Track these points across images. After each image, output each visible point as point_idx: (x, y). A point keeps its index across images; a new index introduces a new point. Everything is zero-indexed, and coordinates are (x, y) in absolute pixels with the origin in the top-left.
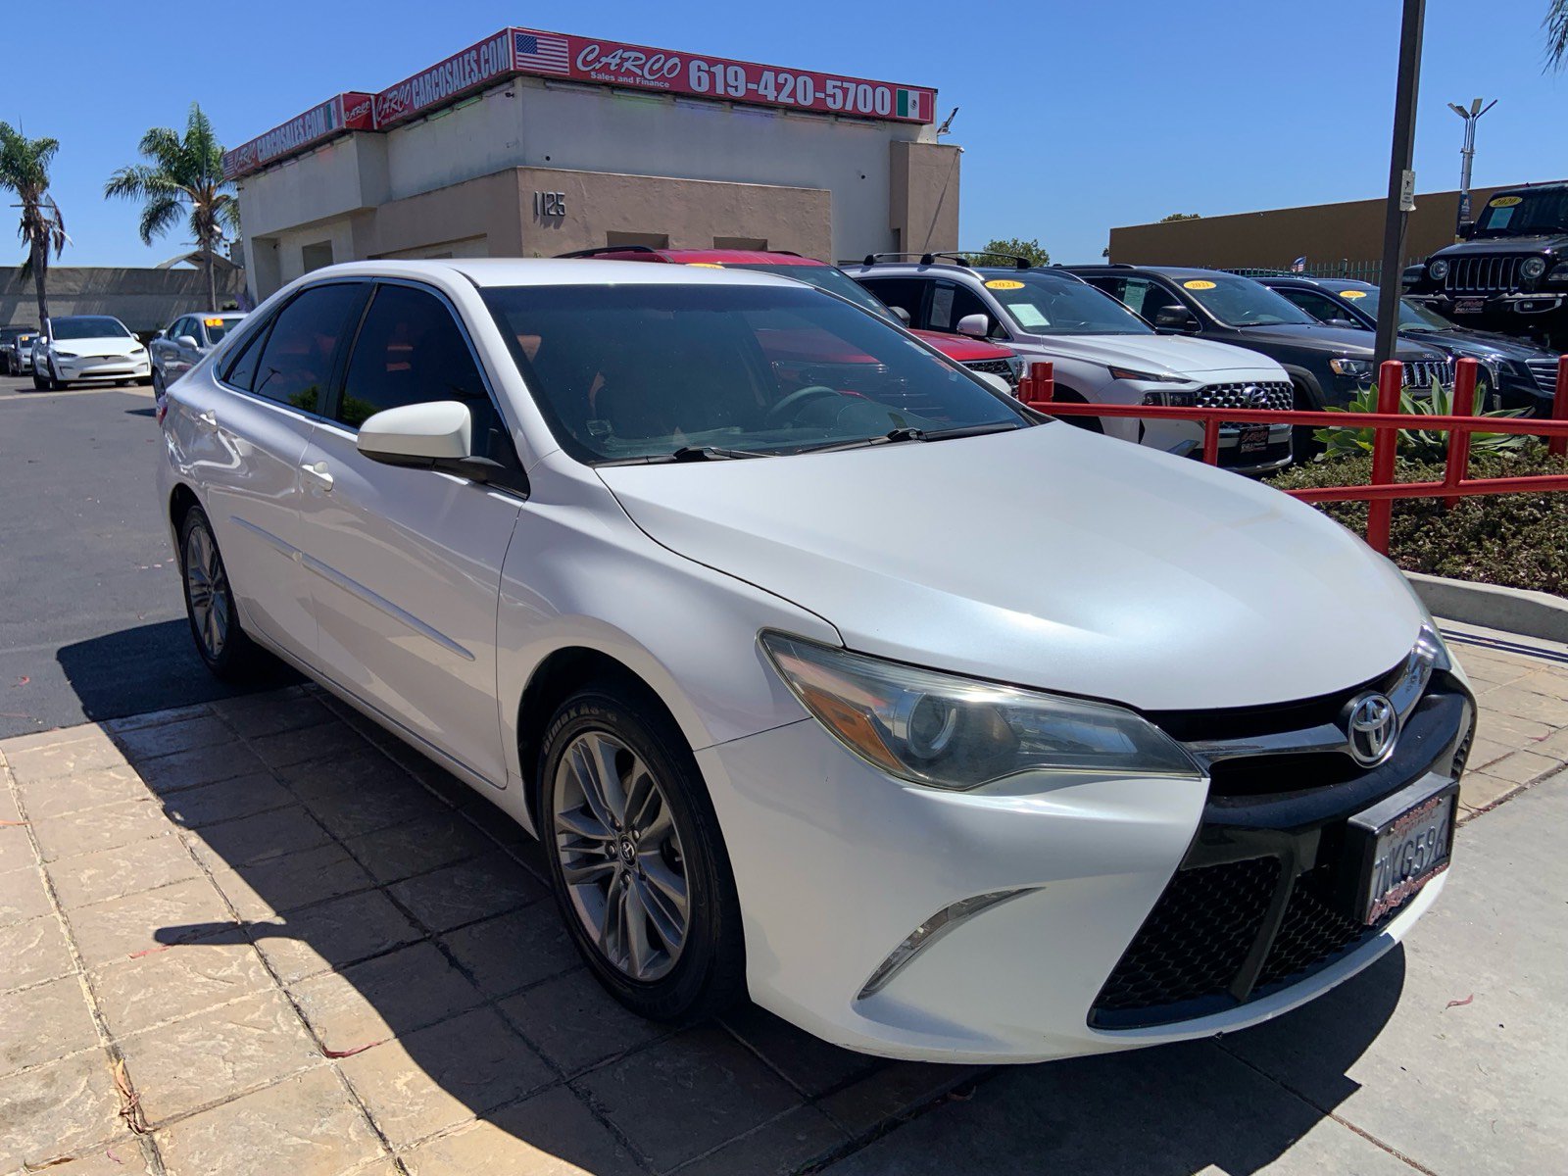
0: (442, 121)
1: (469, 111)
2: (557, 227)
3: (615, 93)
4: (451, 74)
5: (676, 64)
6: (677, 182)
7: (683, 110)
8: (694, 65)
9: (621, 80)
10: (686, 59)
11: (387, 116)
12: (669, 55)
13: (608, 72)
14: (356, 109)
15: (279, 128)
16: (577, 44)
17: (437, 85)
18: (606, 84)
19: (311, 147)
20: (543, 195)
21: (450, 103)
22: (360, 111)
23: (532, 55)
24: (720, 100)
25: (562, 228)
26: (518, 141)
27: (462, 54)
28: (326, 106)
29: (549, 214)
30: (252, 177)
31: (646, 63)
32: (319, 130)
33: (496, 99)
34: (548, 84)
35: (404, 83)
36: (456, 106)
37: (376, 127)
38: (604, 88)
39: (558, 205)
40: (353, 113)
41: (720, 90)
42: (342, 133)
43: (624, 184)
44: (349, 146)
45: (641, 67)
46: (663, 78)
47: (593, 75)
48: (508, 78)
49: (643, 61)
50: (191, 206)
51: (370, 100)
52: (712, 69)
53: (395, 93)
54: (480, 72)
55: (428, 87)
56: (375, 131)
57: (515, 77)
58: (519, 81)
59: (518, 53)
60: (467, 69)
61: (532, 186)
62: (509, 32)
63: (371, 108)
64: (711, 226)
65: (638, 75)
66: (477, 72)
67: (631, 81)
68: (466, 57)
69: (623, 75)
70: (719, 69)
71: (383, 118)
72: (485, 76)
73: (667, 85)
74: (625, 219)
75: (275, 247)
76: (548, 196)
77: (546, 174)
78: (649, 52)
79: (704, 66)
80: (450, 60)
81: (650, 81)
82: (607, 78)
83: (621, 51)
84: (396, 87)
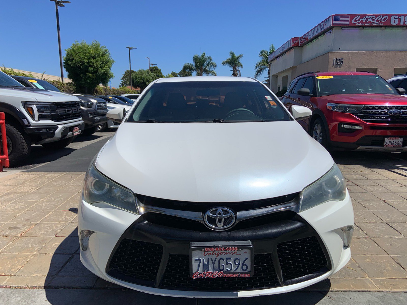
0: (315, 42)
1: (321, 38)
2: (340, 67)
3: (364, 28)
4: (317, 29)
5: (387, 18)
6: (382, 52)
7: (388, 30)
8: (392, 17)
9: (366, 24)
10: (390, 16)
11: (302, 42)
12: (384, 15)
13: (363, 23)
14: (295, 42)
15: (279, 48)
16: (352, 16)
17: (314, 33)
18: (361, 26)
19: (285, 52)
20: (337, 59)
21: (317, 37)
22: (296, 42)
23: (338, 21)
24: (402, 26)
25: (341, 68)
26: (332, 45)
27: (320, 24)
28: (288, 42)
29: (337, 64)
30: (273, 61)
31: (376, 18)
32: (286, 48)
33: (328, 34)
34: (343, 28)
35: (307, 33)
36: (319, 38)
37: (299, 46)
38: (361, 27)
39: (341, 61)
40: (294, 43)
41: (402, 23)
42: (291, 48)
43: (364, 54)
44: (293, 51)
45: (374, 20)
46: (381, 22)
47: (357, 24)
48: (331, 28)
49: (375, 18)
50: (268, 69)
51: (299, 39)
52: (399, 18)
53: (305, 36)
54: (324, 28)
55: (312, 33)
56: (300, 46)
57: (333, 28)
58: (334, 29)
59: (334, 21)
60: (321, 28)
61: (333, 57)
62: (332, 16)
63: (299, 41)
64: (394, 65)
65: (372, 22)
66: (323, 28)
67: (370, 24)
68: (321, 24)
69: (367, 23)
70: (402, 18)
71: (301, 43)
72: (325, 28)
73: (382, 24)
74: (363, 64)
75: (277, 77)
76: (338, 59)
77: (338, 53)
78: (377, 16)
79: (397, 17)
80: (317, 26)
81: (376, 23)
82: (362, 24)
83: (367, 16)
84: (305, 35)
